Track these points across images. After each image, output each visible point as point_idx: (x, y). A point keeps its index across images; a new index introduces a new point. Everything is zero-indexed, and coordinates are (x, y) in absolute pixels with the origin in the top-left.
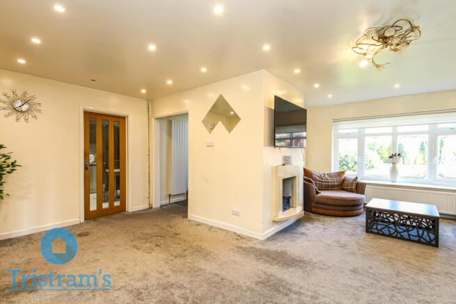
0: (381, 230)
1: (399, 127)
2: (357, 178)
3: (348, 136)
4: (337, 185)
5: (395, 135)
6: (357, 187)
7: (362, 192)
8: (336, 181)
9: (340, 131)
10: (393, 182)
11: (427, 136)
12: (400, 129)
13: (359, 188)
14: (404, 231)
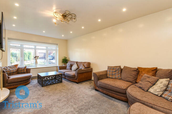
0: (47, 84)
1: (37, 46)
2: (26, 66)
3: (15, 47)
4: (15, 72)
5: (35, 49)
6: (27, 71)
7: (29, 73)
8: (14, 69)
9: (11, 45)
10: (36, 67)
11: (45, 50)
12: (37, 47)
13: (28, 71)
14: (54, 81)
